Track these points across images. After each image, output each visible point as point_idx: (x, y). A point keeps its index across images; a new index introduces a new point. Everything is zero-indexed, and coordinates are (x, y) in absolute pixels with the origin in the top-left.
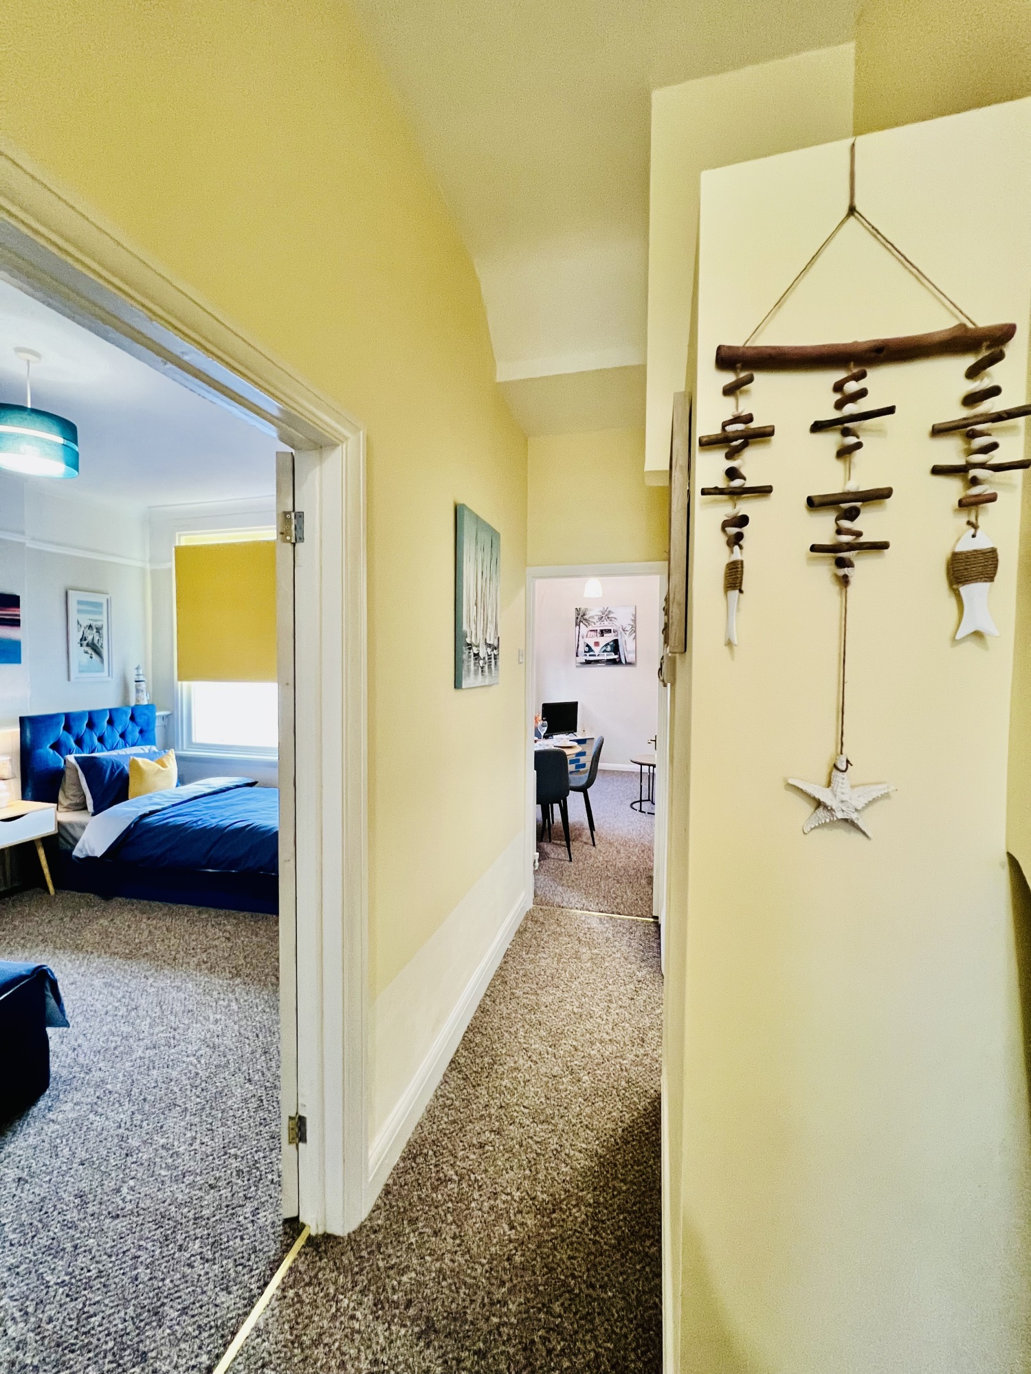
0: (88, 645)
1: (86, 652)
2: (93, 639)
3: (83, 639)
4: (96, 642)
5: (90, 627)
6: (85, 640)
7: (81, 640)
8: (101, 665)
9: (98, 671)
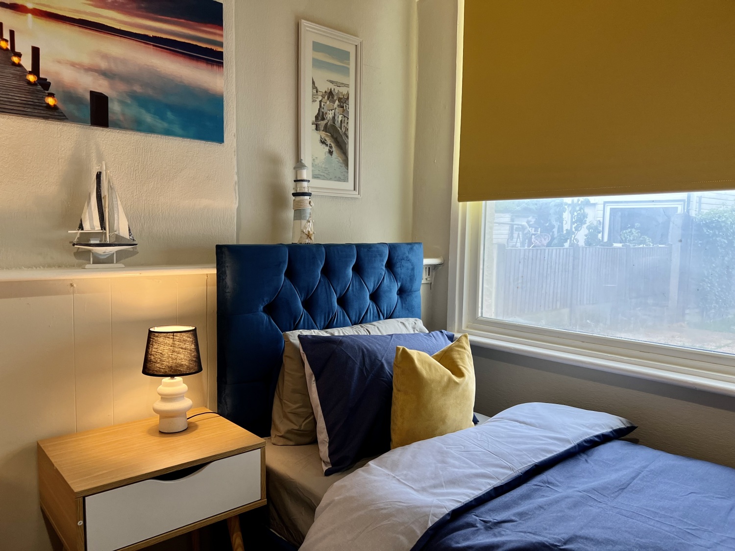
0: (326, 129)
1: (323, 142)
2: (334, 118)
3: (320, 116)
4: (338, 125)
5: (330, 94)
6: (323, 119)
7: (317, 117)
8: (344, 168)
9: (339, 180)
